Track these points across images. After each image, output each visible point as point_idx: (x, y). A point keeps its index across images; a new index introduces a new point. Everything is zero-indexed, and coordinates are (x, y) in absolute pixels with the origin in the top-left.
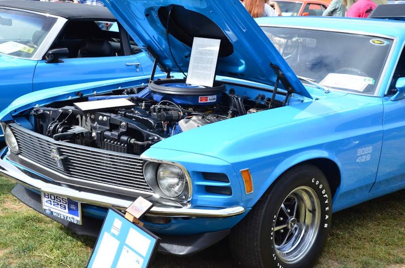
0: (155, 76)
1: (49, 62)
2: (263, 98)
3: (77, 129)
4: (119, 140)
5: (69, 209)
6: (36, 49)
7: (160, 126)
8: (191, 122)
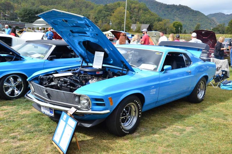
0: (83, 65)
1: (49, 60)
2: (119, 72)
3: (53, 83)
4: (67, 87)
5: (50, 111)
6: (45, 56)
7: (81, 82)
8: (93, 81)
